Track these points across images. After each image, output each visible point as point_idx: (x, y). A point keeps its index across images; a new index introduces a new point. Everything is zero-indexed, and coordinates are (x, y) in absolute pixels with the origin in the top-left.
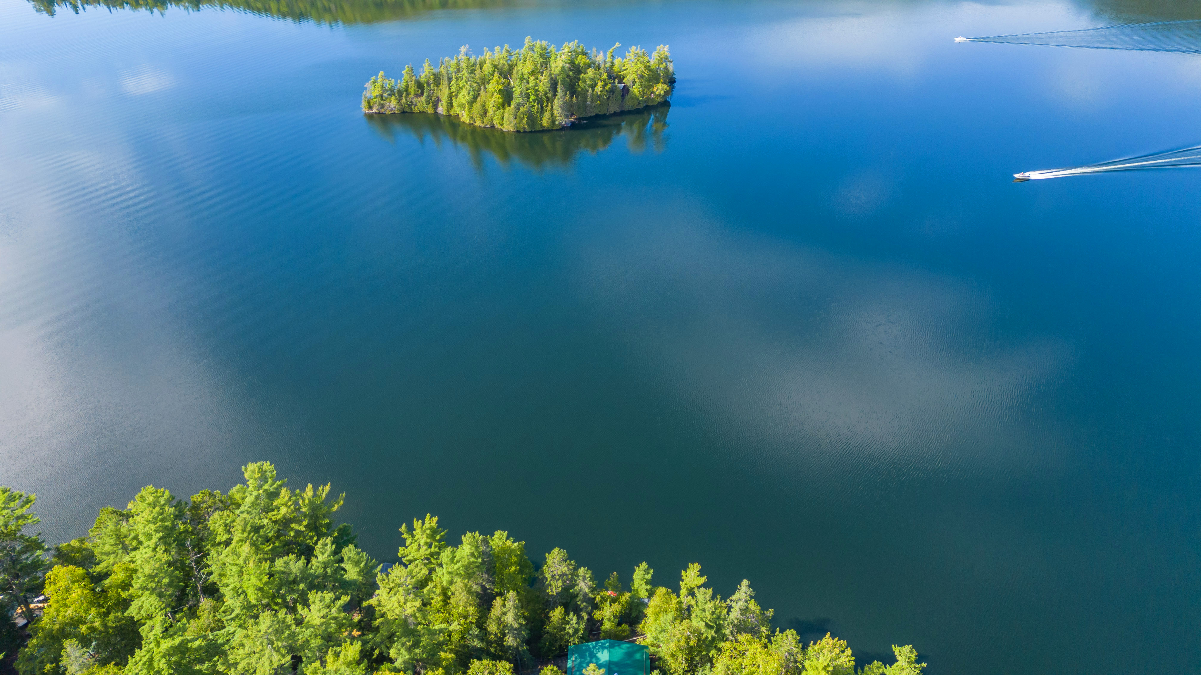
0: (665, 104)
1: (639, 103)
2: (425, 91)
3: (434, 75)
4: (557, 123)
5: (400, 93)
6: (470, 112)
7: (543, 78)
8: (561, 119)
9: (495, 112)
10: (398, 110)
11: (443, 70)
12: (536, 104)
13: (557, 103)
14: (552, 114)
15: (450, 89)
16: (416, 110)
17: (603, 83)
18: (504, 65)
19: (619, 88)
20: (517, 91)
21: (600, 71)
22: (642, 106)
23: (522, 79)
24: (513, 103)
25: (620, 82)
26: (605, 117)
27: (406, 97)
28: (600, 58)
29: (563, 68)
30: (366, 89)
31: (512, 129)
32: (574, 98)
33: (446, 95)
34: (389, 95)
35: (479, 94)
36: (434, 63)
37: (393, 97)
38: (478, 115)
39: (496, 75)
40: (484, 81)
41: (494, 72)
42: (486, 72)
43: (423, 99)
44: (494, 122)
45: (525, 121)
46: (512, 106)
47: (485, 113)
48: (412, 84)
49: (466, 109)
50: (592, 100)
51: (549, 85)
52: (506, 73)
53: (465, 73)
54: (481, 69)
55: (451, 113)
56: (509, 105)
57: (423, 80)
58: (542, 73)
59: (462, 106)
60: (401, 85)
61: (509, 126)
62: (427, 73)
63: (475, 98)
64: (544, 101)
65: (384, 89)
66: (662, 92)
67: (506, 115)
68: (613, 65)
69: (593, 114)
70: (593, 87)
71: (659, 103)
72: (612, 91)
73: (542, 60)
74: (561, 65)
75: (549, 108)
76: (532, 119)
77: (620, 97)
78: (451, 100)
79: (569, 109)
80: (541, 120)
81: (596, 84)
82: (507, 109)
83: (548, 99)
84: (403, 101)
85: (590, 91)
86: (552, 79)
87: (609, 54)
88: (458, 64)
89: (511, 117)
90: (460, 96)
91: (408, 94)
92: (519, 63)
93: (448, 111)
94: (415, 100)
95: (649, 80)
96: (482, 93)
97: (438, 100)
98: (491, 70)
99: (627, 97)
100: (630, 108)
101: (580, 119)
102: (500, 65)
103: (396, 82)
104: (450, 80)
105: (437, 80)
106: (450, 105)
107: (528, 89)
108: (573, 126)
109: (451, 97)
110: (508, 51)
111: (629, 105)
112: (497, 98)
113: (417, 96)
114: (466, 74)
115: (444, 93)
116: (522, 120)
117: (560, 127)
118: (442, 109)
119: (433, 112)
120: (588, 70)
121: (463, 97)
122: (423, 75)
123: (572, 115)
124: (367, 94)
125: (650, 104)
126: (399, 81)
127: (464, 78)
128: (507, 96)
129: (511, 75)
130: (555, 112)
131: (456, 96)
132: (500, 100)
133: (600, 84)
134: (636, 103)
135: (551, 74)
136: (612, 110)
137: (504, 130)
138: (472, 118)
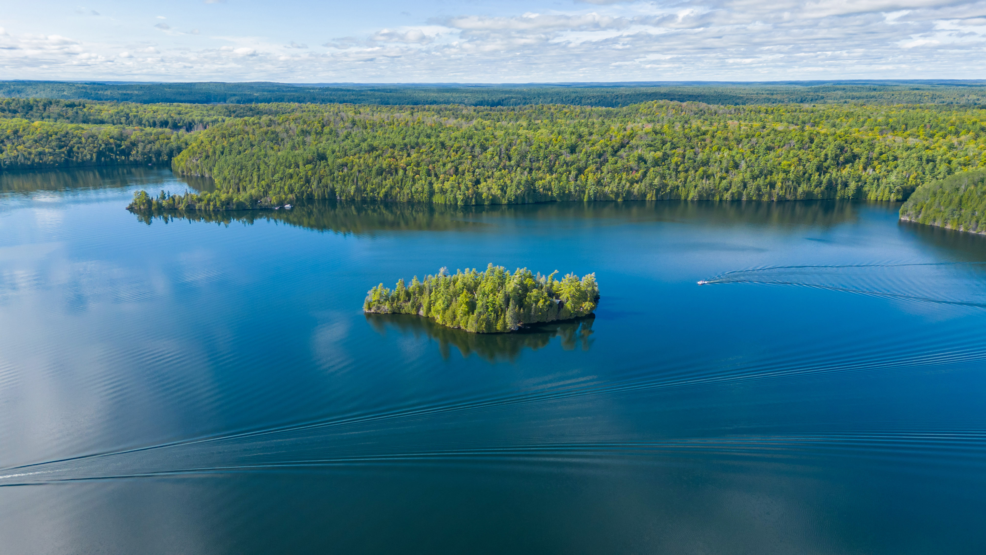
0: (591, 316)
1: (571, 315)
2: (412, 298)
3: (419, 287)
4: (508, 328)
5: (393, 299)
6: (443, 316)
7: (499, 295)
8: (510, 325)
9: (461, 317)
10: (390, 311)
11: (426, 284)
12: (493, 314)
13: (509, 313)
14: (504, 321)
15: (430, 298)
16: (403, 312)
17: (543, 300)
18: (471, 282)
19: (556, 303)
20: (479, 304)
21: (543, 290)
22: (573, 317)
23: (484, 294)
24: (476, 312)
25: (557, 298)
26: (544, 324)
27: (397, 302)
28: (542, 280)
29: (515, 289)
30: (368, 295)
31: (473, 331)
32: (522, 310)
33: (427, 302)
34: (384, 300)
35: (451, 303)
36: (420, 279)
37: (388, 301)
38: (449, 319)
39: (465, 291)
40: (456, 295)
41: (463, 288)
42: (458, 288)
43: (409, 304)
44: (460, 324)
45: (483, 326)
46: (475, 315)
47: (455, 317)
48: (402, 293)
49: (441, 314)
50: (535, 311)
51: (504, 300)
52: (472, 289)
53: (442, 288)
54: (454, 285)
55: (429, 315)
56: (473, 314)
57: (411, 290)
58: (499, 292)
59: (438, 312)
60: (394, 293)
61: (471, 328)
62: (414, 286)
63: (448, 306)
64: (499, 312)
65: (381, 295)
66: (589, 308)
67: (470, 321)
68: (552, 285)
69: (536, 322)
70: (537, 302)
71: (586, 315)
72: (551, 305)
73: (499, 281)
74: (513, 286)
75: (502, 317)
76: (489, 324)
77: (556, 310)
78: (430, 307)
79: (517, 317)
80: (496, 325)
81: (539, 300)
82: (471, 316)
83: (502, 310)
84: (395, 305)
85: (534, 305)
86: (506, 295)
87: (549, 278)
88: (438, 280)
89: (473, 322)
90: (437, 304)
91: (399, 300)
92: (482, 282)
93: (427, 314)
94: (404, 304)
95: (579, 299)
96: (454, 304)
97: (420, 306)
98: (461, 286)
99: (562, 310)
100: (564, 318)
101: (525, 325)
102: (469, 283)
103: (391, 291)
104: (431, 292)
105: (421, 291)
106: (429, 309)
107: (488, 303)
108: (520, 331)
109: (430, 304)
110: (474, 273)
111: (563, 316)
112: (464, 307)
113: (405, 301)
114: (443, 290)
115: (425, 301)
116: (481, 324)
117: (509, 331)
118: (422, 312)
119: (415, 313)
120: (533, 290)
121: (439, 305)
122: (411, 287)
123: (519, 322)
124: (368, 298)
125: (579, 316)
126: (393, 291)
127: (442, 292)
128: (472, 306)
129: (476, 291)
130: (507, 320)
131: (434, 303)
132: (466, 309)
133: (542, 301)
134: (569, 315)
135: (505, 292)
136: (550, 319)
137: (468, 331)
138: (444, 320)
